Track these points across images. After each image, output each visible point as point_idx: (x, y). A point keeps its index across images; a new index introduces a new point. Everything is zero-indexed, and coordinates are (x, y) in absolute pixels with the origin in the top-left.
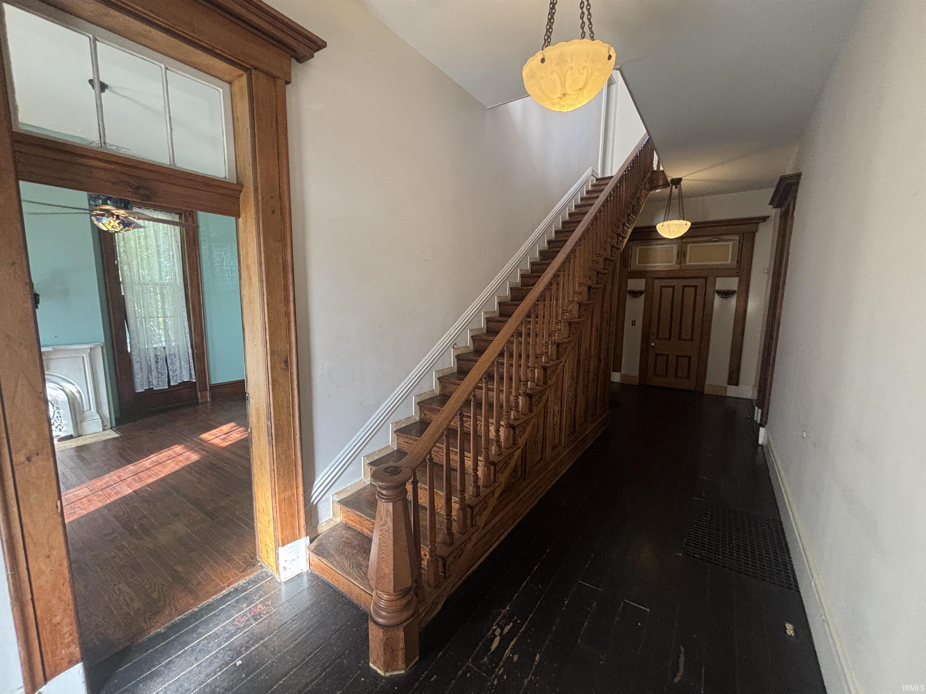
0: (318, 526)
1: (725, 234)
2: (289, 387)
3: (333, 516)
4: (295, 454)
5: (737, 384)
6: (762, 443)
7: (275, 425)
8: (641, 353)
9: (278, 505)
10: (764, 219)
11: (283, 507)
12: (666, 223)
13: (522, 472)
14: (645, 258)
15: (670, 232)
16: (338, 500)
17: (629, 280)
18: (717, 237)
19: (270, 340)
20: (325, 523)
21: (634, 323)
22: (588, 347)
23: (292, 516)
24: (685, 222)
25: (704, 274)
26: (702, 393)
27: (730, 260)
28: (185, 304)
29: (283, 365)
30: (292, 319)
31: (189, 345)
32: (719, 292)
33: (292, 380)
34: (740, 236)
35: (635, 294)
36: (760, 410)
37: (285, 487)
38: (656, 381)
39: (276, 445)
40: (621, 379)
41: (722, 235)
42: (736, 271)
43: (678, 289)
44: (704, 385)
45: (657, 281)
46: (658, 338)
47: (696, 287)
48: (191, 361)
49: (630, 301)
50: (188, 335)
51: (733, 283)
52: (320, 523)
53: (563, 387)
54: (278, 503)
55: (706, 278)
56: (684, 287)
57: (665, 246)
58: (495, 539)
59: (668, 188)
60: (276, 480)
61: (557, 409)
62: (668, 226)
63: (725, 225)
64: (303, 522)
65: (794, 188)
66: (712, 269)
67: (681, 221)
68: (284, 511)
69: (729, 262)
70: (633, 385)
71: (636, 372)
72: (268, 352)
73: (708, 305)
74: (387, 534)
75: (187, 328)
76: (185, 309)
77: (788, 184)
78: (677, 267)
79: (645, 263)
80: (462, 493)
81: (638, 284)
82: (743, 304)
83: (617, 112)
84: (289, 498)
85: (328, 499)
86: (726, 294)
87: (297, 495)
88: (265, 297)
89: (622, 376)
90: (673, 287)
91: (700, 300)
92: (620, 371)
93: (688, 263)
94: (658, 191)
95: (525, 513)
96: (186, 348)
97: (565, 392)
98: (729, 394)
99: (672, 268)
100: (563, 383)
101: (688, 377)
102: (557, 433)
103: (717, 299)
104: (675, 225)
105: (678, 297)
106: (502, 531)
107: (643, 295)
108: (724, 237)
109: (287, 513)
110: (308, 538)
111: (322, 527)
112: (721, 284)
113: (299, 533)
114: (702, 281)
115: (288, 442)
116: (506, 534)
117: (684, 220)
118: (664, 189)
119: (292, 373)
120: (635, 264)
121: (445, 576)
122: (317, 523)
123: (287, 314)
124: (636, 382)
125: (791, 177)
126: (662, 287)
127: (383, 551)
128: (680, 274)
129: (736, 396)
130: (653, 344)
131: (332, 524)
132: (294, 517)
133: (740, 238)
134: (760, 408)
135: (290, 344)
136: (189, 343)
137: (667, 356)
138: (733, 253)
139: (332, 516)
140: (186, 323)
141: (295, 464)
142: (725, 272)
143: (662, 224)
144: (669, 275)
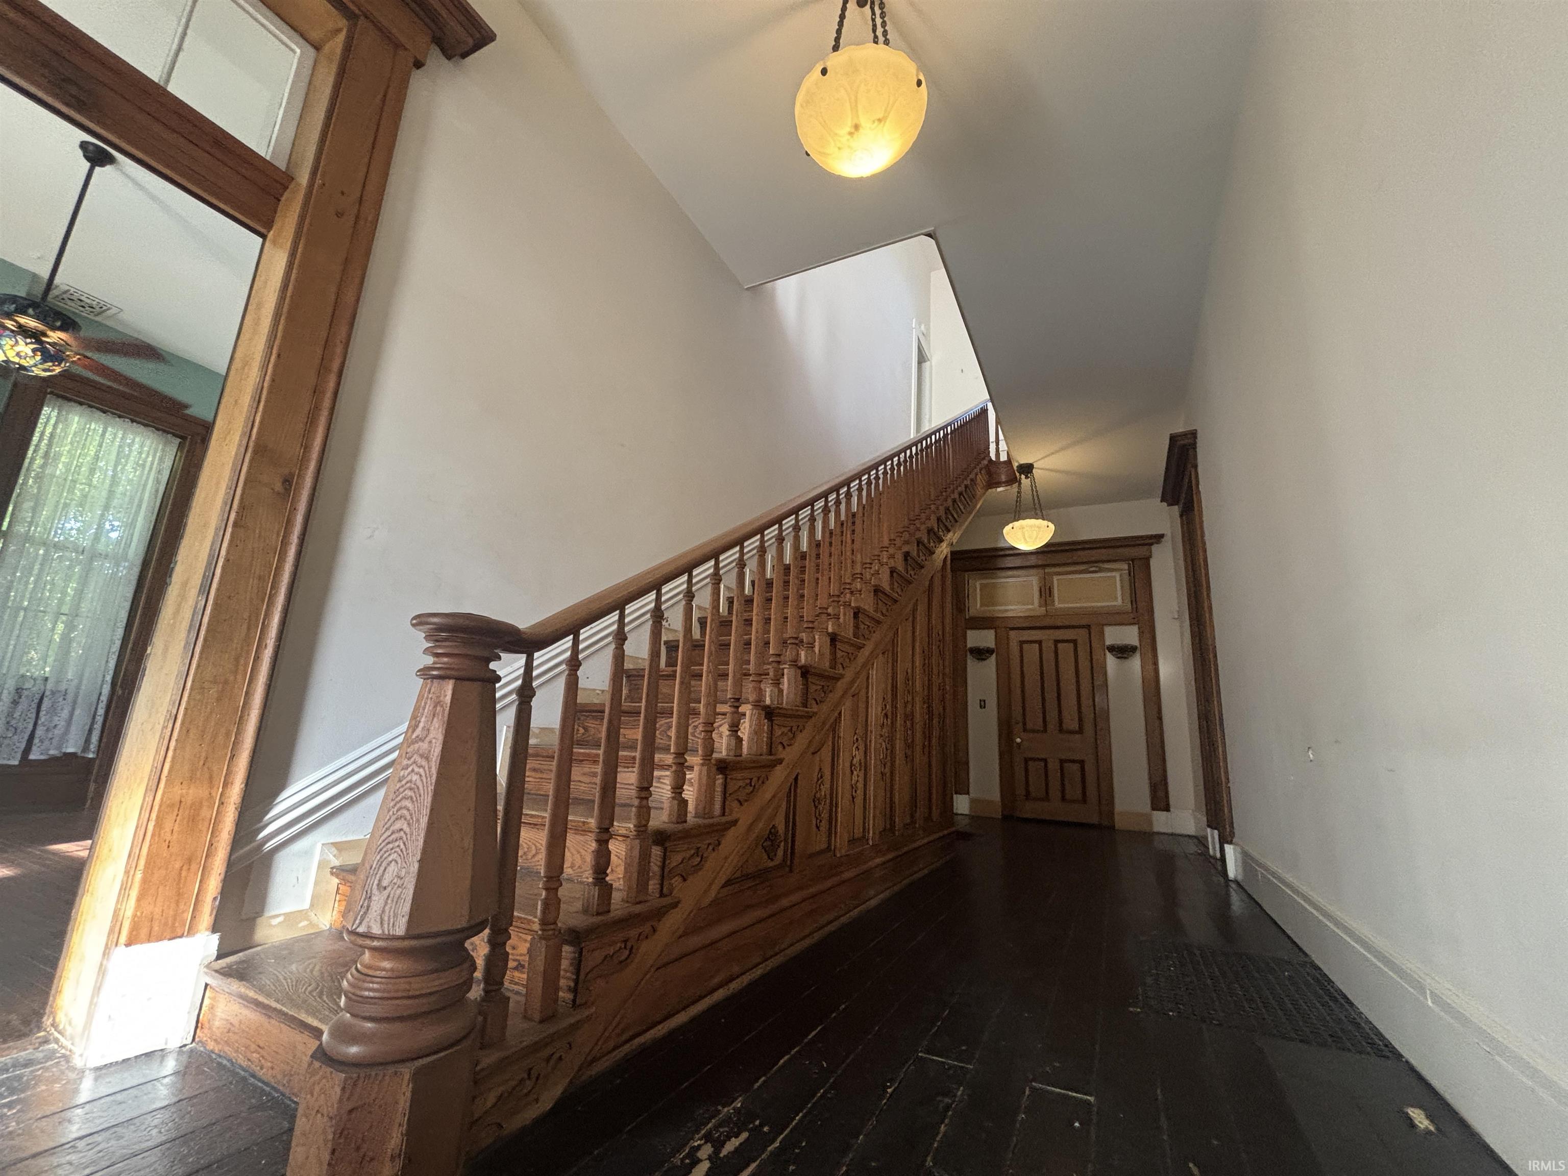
0: (259, 920)
1: (1109, 561)
2: (278, 535)
3: (312, 905)
4: (247, 693)
5: (1167, 809)
6: (1235, 877)
7: (216, 604)
8: (1001, 755)
9: (154, 816)
10: (1159, 538)
11: (168, 825)
12: (1017, 524)
13: (785, 852)
14: (990, 598)
15: (1025, 539)
16: (336, 862)
17: (969, 632)
18: (1095, 564)
19: (261, 423)
20: (281, 919)
21: (983, 704)
22: (909, 671)
23: (189, 861)
24: (1045, 523)
25: (1084, 622)
26: (1113, 827)
27: (1120, 598)
28: (130, 595)
29: (278, 487)
30: (327, 403)
31: (109, 678)
32: (1112, 649)
33: (289, 523)
34: (1129, 564)
35: (981, 654)
36: (1216, 832)
37: (193, 772)
38: (1029, 810)
39: (201, 653)
40: (971, 809)
41: (1103, 562)
42: (1132, 616)
43: (1048, 646)
44: (1113, 814)
45: (1012, 634)
46: (1025, 730)
47: (1075, 642)
48: (101, 711)
49: (972, 665)
50: (115, 657)
51: (1129, 635)
52: (267, 914)
53: (867, 717)
54: (156, 808)
55: (1088, 627)
56: (1057, 642)
57: (1019, 579)
58: (716, 980)
59: (1014, 486)
60: (173, 744)
61: (859, 756)
62: (1022, 528)
63: (1105, 548)
64: (214, 885)
65: (1191, 452)
66: (1095, 613)
67: (1040, 521)
68: (168, 837)
69: (1119, 602)
70: (993, 818)
71: (995, 795)
72: (251, 444)
73: (1097, 671)
74: (424, 763)
75: (118, 643)
76: (127, 605)
77: (1184, 445)
78: (1043, 610)
79: (993, 605)
80: (643, 794)
81: (983, 638)
82: (1151, 667)
83: (933, 394)
84: (196, 807)
85: (308, 853)
86: (1123, 652)
87: (222, 803)
88: (277, 342)
89: (973, 801)
90: (1040, 643)
91: (1084, 664)
92: (968, 793)
93: (1057, 604)
94: (999, 489)
95: (792, 952)
96: (100, 683)
97: (872, 727)
98: (1157, 828)
99: (1032, 614)
100: (867, 708)
101: (1084, 800)
102: (859, 812)
103: (1111, 661)
104: (1031, 526)
105: (1049, 656)
106: (736, 969)
107: (994, 655)
108: (1106, 566)
109: (174, 849)
110: (214, 940)
111: (271, 926)
112: (1115, 635)
113: (193, 917)
114: (1083, 632)
115: (237, 660)
116: (746, 979)
117: (1044, 519)
118: (1009, 487)
119: (294, 509)
120: (976, 606)
121: (574, 1001)
122: (260, 912)
123: (317, 391)
124: (997, 813)
125: (1184, 435)
126: (1022, 643)
127: (405, 812)
128: (1048, 622)
129: (1170, 831)
130: (1018, 740)
131: (301, 929)
132: (194, 866)
133: (1129, 567)
134: (1216, 829)
135: (307, 448)
136: (111, 672)
137: (1045, 760)
138: (1122, 587)
139: (306, 905)
140: (120, 632)
141: (241, 717)
142: (1117, 618)
143: (1011, 525)
144: (1031, 624)
